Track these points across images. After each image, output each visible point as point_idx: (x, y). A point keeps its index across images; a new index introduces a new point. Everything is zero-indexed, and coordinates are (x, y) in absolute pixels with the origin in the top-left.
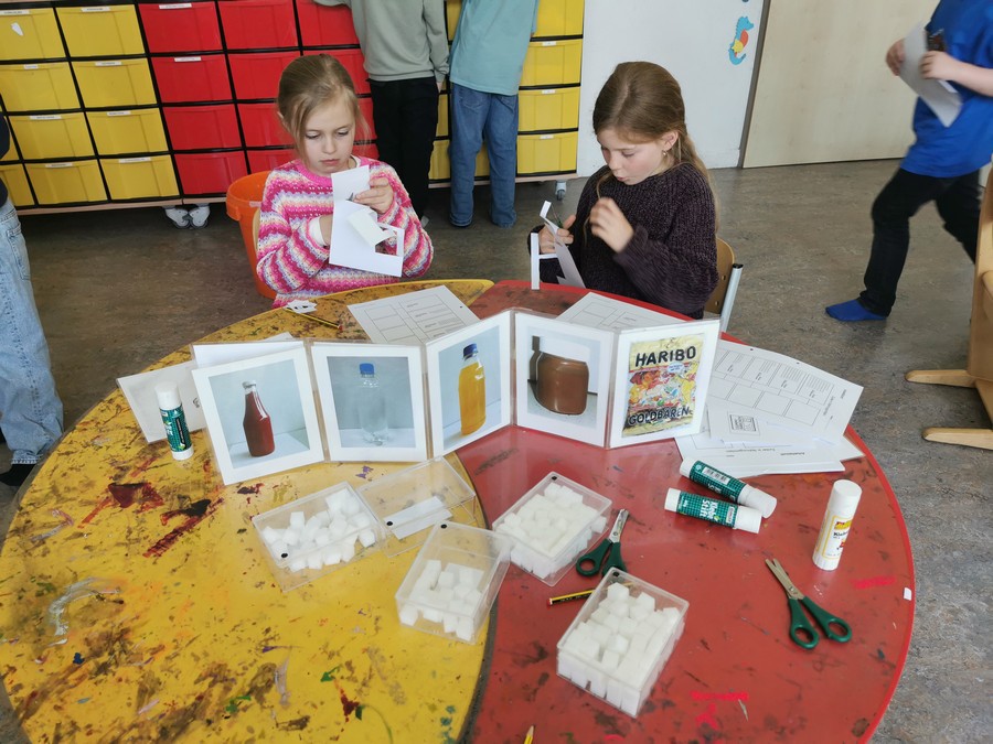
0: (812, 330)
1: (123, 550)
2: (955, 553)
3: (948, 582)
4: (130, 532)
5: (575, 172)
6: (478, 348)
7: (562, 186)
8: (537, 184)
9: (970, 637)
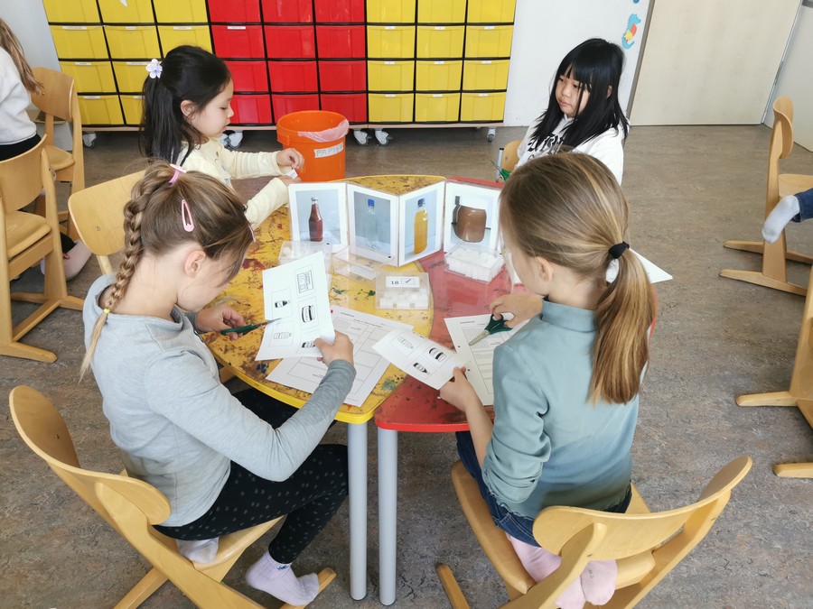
0: (658, 237)
1: (248, 286)
2: (726, 372)
3: (718, 387)
4: (250, 278)
5: (502, 121)
6: (426, 202)
7: (492, 132)
8: (474, 129)
9: (723, 416)
